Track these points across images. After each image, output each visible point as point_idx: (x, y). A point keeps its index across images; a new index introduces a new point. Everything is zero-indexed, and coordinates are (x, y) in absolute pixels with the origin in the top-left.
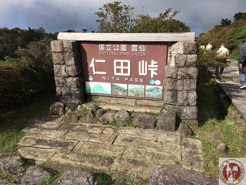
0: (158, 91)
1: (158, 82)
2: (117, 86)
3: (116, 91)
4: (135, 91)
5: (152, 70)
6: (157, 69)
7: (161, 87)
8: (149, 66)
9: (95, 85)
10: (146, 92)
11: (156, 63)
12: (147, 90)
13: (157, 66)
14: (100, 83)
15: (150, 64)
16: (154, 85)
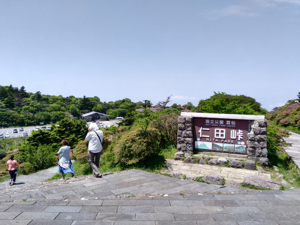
0: (243, 149)
1: (243, 143)
2: (216, 144)
3: (215, 148)
4: (228, 148)
5: (239, 136)
6: (242, 135)
7: (245, 146)
8: (237, 133)
9: (201, 144)
10: (235, 149)
11: (242, 131)
12: (236, 148)
13: (242, 133)
14: (204, 142)
15: (238, 132)
16: (241, 144)
